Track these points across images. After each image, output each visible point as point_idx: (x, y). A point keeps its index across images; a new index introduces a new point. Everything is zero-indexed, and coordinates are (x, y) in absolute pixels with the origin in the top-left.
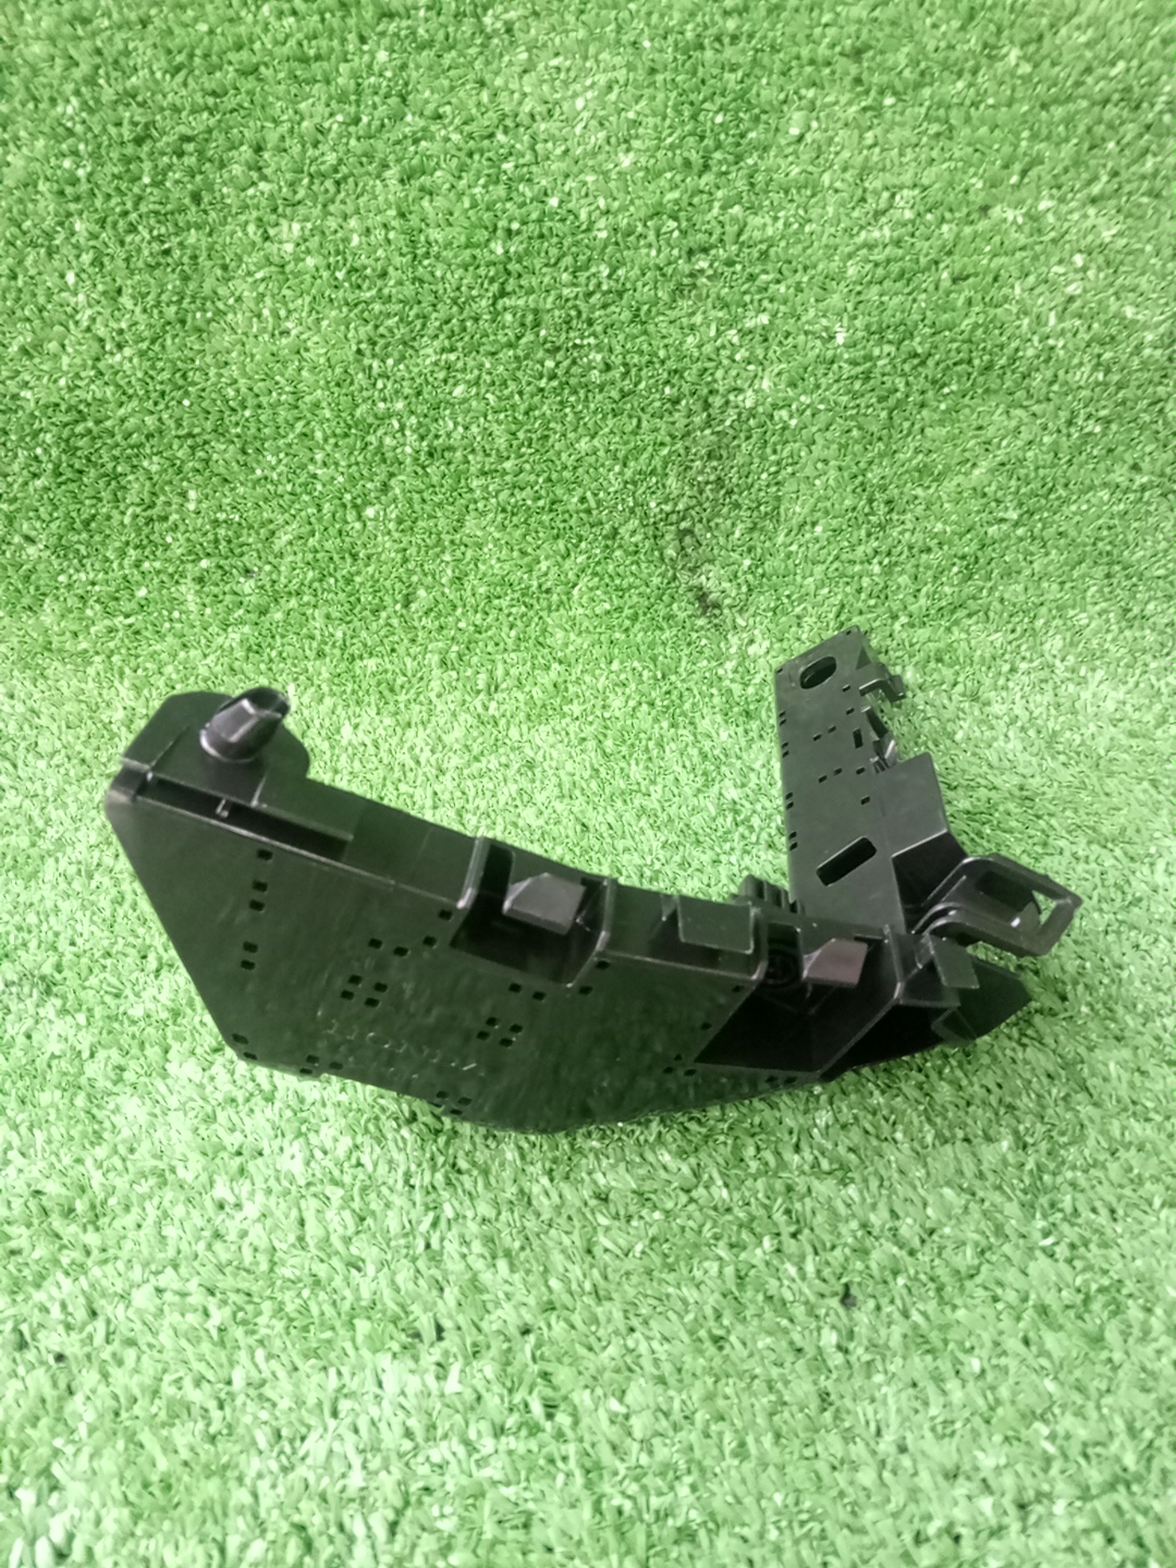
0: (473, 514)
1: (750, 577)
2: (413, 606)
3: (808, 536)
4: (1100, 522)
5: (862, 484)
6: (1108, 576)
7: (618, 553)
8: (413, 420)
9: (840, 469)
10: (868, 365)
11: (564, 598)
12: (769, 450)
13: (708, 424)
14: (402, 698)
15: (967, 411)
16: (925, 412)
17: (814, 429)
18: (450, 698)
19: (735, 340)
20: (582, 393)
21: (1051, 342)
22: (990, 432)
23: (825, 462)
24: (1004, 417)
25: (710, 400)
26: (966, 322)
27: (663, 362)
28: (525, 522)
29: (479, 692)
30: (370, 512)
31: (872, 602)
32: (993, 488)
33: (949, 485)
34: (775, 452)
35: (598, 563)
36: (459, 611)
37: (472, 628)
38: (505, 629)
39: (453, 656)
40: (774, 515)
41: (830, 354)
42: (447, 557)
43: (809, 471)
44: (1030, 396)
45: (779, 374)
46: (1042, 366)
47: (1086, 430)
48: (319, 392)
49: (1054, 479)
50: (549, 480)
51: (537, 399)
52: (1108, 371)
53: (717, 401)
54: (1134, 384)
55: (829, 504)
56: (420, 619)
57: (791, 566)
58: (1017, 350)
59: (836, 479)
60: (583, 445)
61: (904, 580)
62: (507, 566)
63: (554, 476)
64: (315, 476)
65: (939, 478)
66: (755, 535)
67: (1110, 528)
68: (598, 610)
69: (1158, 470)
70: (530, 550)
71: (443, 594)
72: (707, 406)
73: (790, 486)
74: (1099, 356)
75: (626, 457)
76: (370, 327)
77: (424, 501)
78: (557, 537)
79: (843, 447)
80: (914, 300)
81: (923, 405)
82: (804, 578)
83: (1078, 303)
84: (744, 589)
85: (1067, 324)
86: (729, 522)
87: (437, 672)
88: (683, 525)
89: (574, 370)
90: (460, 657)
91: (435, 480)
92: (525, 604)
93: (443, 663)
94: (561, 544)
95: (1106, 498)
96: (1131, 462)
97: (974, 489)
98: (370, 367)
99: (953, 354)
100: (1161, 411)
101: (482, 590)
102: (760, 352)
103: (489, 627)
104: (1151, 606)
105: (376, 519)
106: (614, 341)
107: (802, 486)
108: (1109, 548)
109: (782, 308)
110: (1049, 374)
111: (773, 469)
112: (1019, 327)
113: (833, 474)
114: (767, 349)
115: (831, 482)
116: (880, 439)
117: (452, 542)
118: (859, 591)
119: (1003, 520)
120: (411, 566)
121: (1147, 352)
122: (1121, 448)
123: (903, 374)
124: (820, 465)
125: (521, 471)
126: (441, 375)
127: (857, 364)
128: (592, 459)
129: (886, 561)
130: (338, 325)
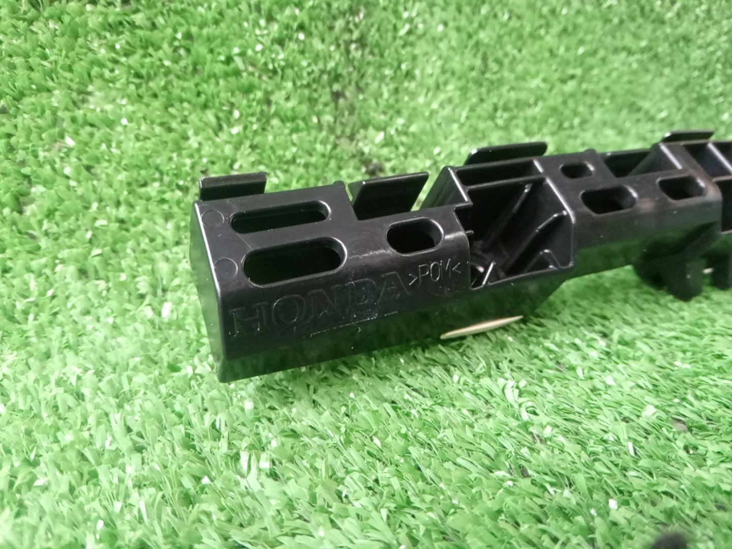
0: (98, 82)
2: (29, 210)
7: (275, 122)
9: (458, 30)
14: (30, 325)
18: (102, 312)
28: (165, 89)
29: (142, 297)
35: (256, 133)
36: (95, 206)
37: (115, 226)
38: (160, 221)
39: (96, 261)
42: (69, 142)
50: (189, 36)
56: (40, 223)
62: (149, 144)
63: (193, 29)
66: (400, 96)
70: (174, 125)
71: (69, 188)
77: (31, 69)
78: (205, 107)
86: (376, 83)
87: (76, 285)
88: (335, 87)
90: (106, 264)
91: (42, 38)
92: (179, 187)
93: (83, 273)
94: (210, 116)
101: (123, 176)
103: (138, 222)
117: (74, 120)
120: (20, 155)
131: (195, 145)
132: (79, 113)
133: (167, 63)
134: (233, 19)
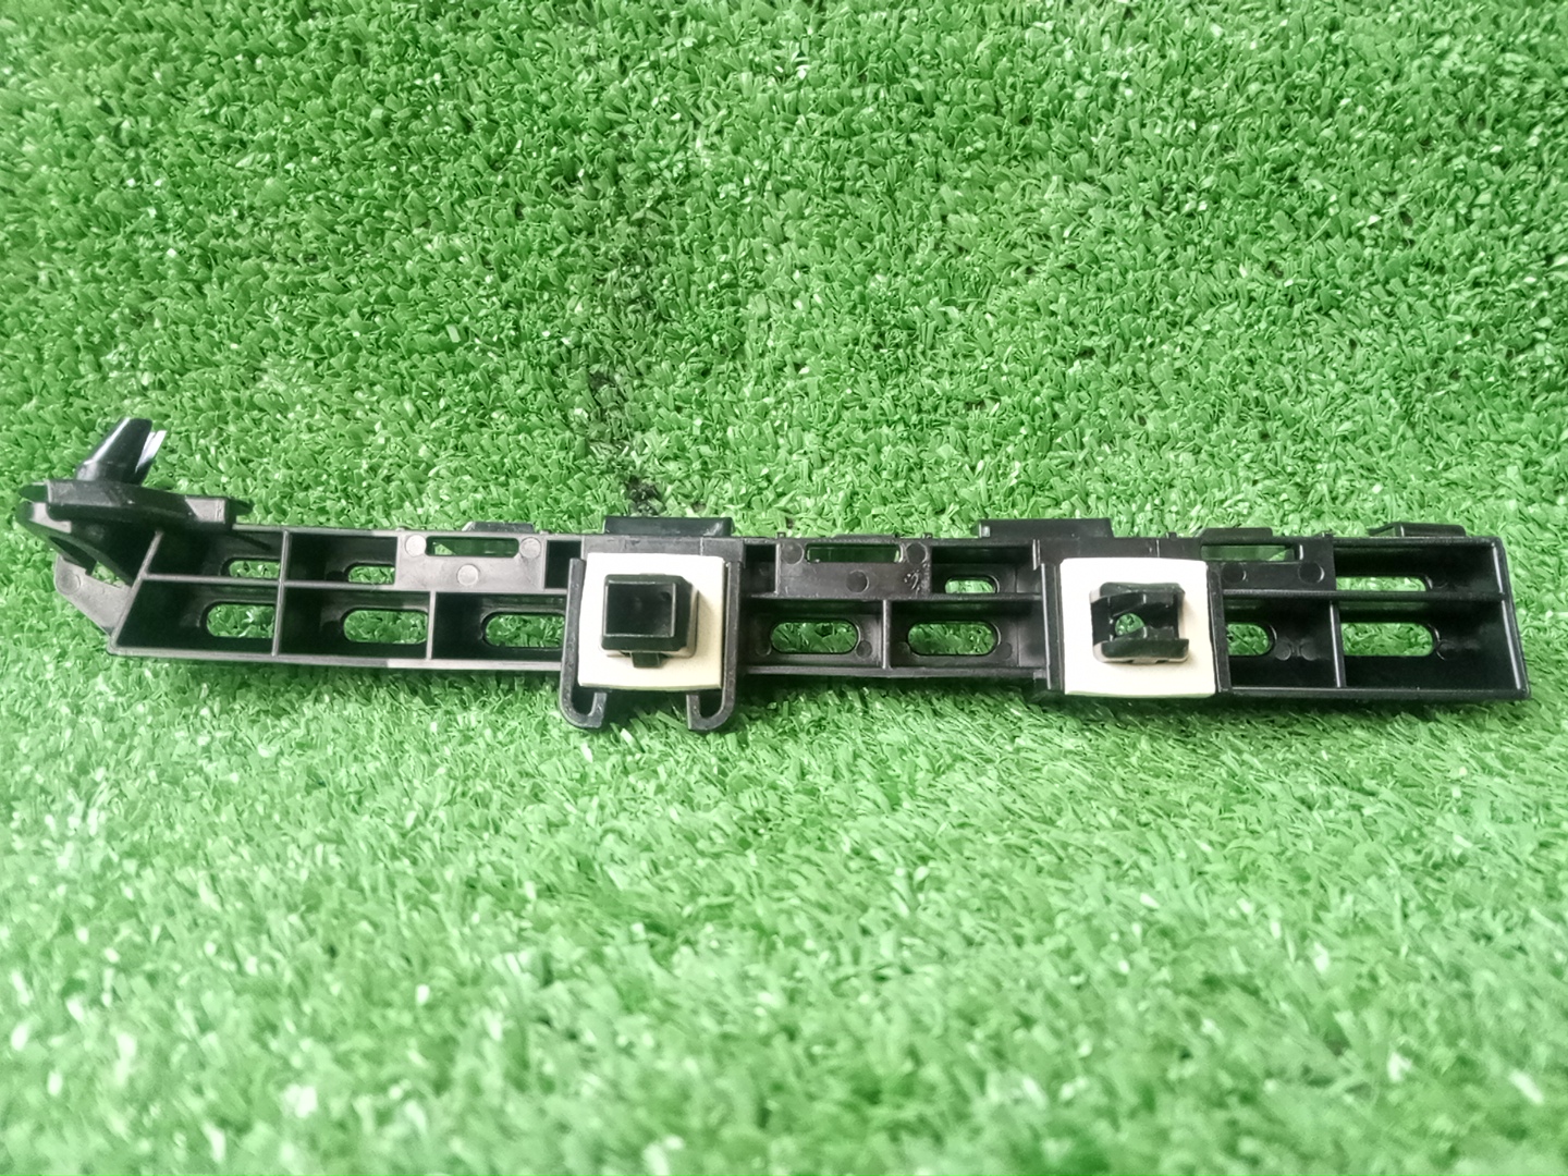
0: (272, 357)
1: (705, 450)
3: (790, 384)
4: (1237, 352)
5: (863, 298)
6: (1264, 436)
8: (178, 211)
9: (827, 279)
10: (848, 109)
11: (410, 486)
12: (716, 249)
13: (620, 207)
15: (1005, 185)
16: (945, 189)
17: (781, 215)
19: (649, 77)
20: (427, 160)
21: (1112, 74)
22: (1045, 214)
23: (805, 269)
24: (1061, 194)
25: (620, 170)
26: (981, 47)
27: (545, 109)
28: (351, 365)
30: (111, 357)
31: (900, 484)
32: (1063, 300)
33: (998, 299)
34: (725, 250)
35: (464, 429)
40: (734, 350)
41: (788, 97)
42: (232, 429)
43: (780, 282)
44: (1093, 159)
45: (719, 132)
46: (1104, 114)
47: (1187, 208)
48: (44, 168)
49: (1153, 288)
50: (385, 299)
51: (360, 172)
52: (1202, 120)
53: (629, 172)
54: (1243, 136)
55: (816, 332)
57: (768, 431)
58: (1062, 87)
59: (823, 293)
60: (436, 244)
61: (944, 451)
63: (392, 290)
64: (36, 302)
65: (980, 290)
66: (710, 380)
67: (1251, 362)
68: (464, 505)
69: (1305, 268)
72: (616, 179)
73: (756, 307)
74: (1185, 93)
75: (501, 262)
76: (117, 66)
79: (828, 243)
80: (902, 19)
81: (938, 178)
82: (790, 453)
83: (1140, 18)
84: (697, 465)
85: (1129, 50)
86: (665, 365)
88: (595, 368)
89: (415, 125)
95: (1237, 317)
96: (1263, 258)
97: (1034, 304)
98: (118, 128)
99: (970, 94)
100: (1293, 180)
101: (279, 475)
102: (685, 94)
104: (1343, 481)
105: (120, 366)
106: (472, 84)
107: (774, 307)
108: (1256, 393)
109: (712, 29)
110: (1115, 123)
111: (726, 277)
112: (1060, 53)
113: (817, 284)
114: (696, 94)
115: (817, 299)
116: (881, 229)
117: (238, 402)
118: (877, 470)
119: (1087, 353)
121: (1253, 88)
122: (1243, 237)
123: (901, 127)
124: (797, 275)
125: (346, 289)
126: (218, 137)
127: (833, 112)
128: (447, 267)
129: (914, 419)
130: (75, 68)
131: (381, 441)
132: (244, 394)
133: (356, 334)
134: (449, 276)
